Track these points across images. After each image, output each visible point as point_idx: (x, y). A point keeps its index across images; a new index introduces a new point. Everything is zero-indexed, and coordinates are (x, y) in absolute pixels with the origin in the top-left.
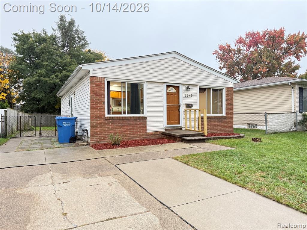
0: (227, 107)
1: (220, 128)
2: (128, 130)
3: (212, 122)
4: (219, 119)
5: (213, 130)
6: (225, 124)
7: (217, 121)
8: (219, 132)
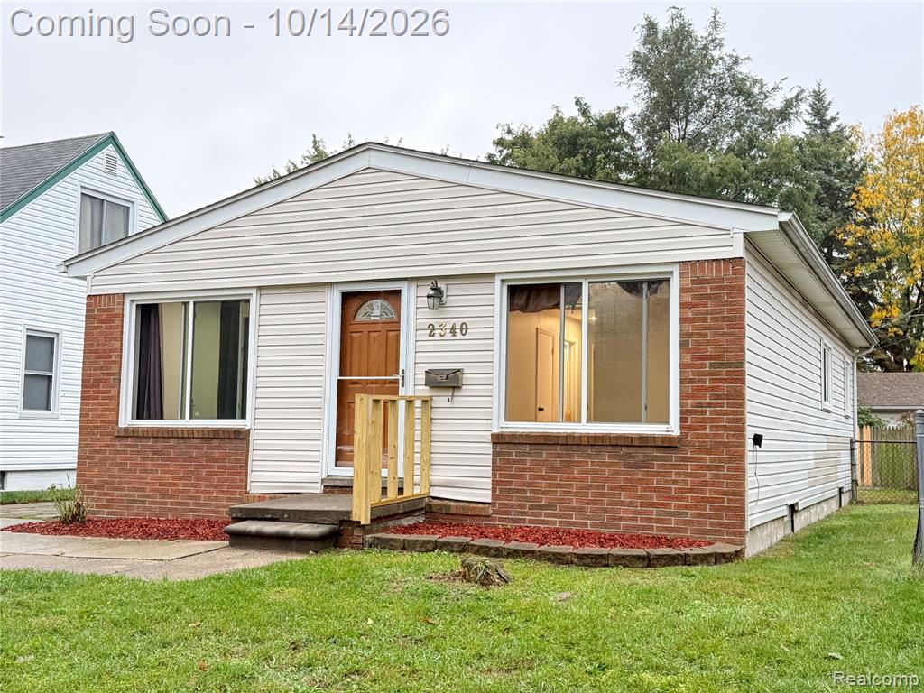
0: (691, 381)
1: (630, 504)
2: (181, 479)
3: (578, 464)
4: (625, 450)
5: (582, 509)
6: (675, 482)
7: (610, 465)
8: (626, 527)
